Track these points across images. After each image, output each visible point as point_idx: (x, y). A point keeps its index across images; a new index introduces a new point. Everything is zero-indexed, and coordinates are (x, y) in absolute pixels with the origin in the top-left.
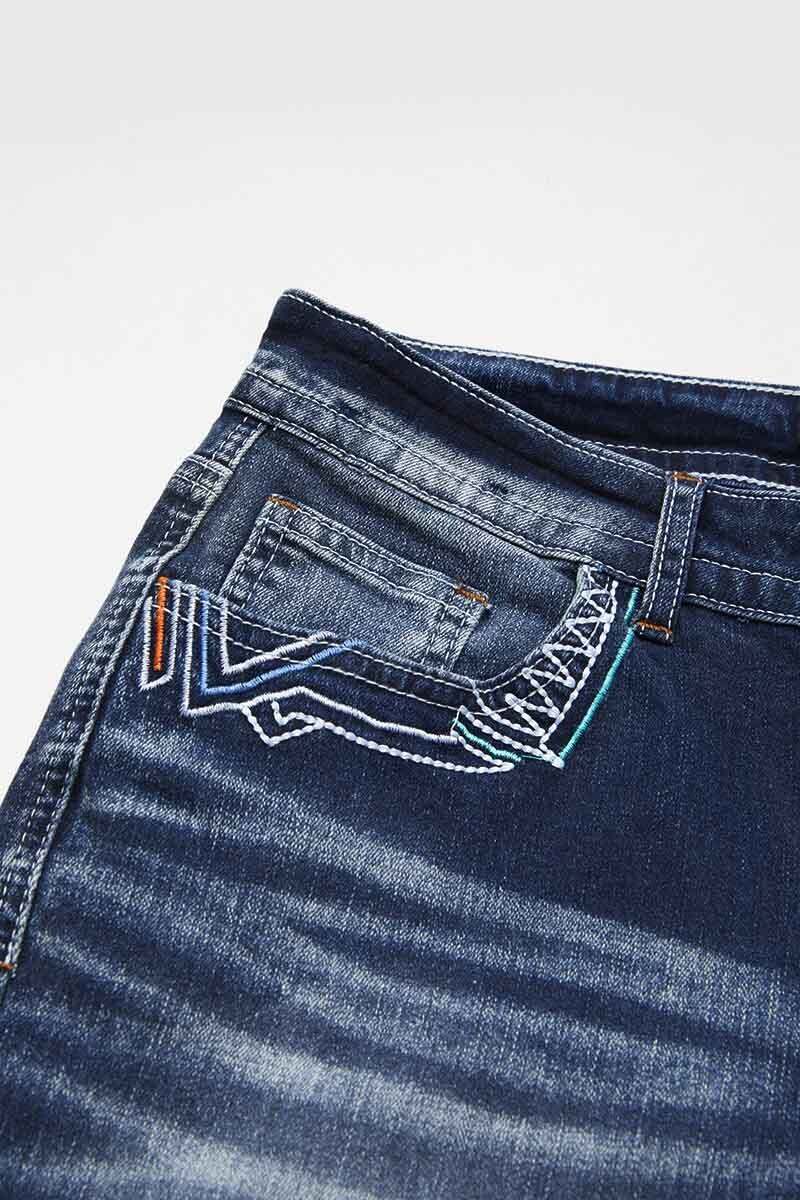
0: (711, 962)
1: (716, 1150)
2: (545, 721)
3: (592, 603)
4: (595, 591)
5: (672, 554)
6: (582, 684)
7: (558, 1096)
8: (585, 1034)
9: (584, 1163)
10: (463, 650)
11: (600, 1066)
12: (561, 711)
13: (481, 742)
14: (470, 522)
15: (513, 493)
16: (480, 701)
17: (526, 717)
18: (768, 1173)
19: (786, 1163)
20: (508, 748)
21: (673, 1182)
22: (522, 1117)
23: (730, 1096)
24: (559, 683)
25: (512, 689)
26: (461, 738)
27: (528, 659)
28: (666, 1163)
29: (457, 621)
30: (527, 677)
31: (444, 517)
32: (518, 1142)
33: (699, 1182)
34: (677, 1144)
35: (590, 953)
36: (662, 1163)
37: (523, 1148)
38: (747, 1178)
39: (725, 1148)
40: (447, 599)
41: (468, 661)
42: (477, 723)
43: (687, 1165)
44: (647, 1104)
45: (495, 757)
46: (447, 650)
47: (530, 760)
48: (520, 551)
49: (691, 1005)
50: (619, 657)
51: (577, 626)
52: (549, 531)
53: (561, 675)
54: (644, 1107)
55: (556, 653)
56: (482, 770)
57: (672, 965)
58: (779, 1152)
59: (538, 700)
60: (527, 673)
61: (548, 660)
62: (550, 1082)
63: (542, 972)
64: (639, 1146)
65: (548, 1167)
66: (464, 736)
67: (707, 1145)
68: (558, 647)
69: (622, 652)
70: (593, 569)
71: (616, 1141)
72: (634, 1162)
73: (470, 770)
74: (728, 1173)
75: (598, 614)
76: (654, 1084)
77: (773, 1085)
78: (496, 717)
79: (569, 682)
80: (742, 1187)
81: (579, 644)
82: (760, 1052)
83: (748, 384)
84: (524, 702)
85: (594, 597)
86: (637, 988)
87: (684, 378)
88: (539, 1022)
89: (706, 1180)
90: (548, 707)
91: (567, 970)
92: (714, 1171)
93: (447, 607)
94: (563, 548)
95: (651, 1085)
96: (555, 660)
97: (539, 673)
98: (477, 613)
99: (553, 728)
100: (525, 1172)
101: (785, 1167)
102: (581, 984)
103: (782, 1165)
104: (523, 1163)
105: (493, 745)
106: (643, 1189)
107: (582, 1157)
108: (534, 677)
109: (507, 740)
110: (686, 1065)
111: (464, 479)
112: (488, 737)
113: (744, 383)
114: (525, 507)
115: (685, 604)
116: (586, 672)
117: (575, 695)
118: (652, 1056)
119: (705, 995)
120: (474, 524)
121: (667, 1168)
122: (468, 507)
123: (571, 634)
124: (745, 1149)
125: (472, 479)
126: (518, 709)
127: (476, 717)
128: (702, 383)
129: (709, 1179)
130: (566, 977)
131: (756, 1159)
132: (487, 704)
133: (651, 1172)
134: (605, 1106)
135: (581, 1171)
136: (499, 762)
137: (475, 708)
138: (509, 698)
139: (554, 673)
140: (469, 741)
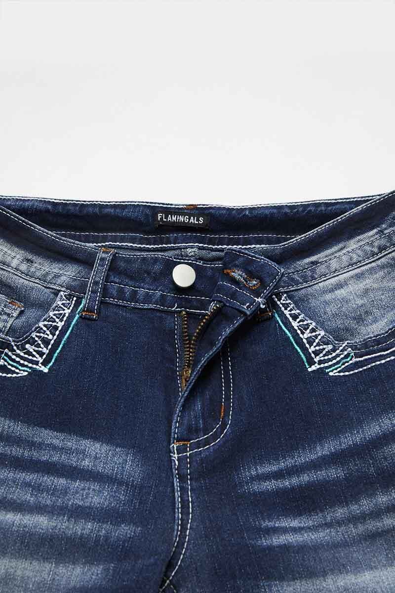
0: (105, 447)
1: (97, 523)
2: (41, 354)
3: (62, 306)
4: (64, 302)
5: (96, 283)
6: (55, 337)
7: (35, 504)
8: (48, 480)
9: (42, 530)
10: (10, 327)
11: (53, 491)
12: (47, 349)
13: (15, 364)
14: (16, 275)
15: (35, 263)
16: (15, 348)
17: (34, 353)
18: (118, 532)
19: (125, 528)
20: (26, 366)
21: (79, 537)
22: (19, 512)
23: (105, 501)
24: (46, 338)
25: (28, 342)
26: (6, 363)
27: (33, 329)
28: (76, 529)
29: (8, 315)
30: (34, 336)
31: (5, 273)
32: (16, 522)
33: (89, 537)
34: (81, 521)
35: (55, 448)
36: (74, 529)
37: (18, 524)
38: (109, 535)
39: (101, 523)
40: (5, 306)
41: (12, 331)
42: (14, 357)
43: (85, 530)
44: (71, 505)
45: (20, 370)
46: (4, 326)
47: (34, 370)
48: (36, 285)
49: (94, 465)
50: (72, 326)
51: (54, 315)
52: (49, 278)
53: (47, 334)
54: (69, 506)
55: (45, 326)
56: (14, 375)
57: (88, 450)
58: (123, 524)
59: (38, 346)
60: (34, 335)
61: (42, 329)
62: (32, 499)
63: (35, 457)
64: (65, 522)
65: (27, 532)
66: (8, 362)
67: (93, 521)
68: (46, 323)
69: (73, 323)
70: (65, 293)
71: (56, 520)
72: (63, 529)
73: (9, 375)
74: (102, 533)
75: (64, 310)
76: (75, 497)
77: (124, 496)
78: (22, 354)
79: (50, 337)
80: (107, 538)
81: (55, 321)
82: (120, 483)
83: (136, 202)
84: (33, 347)
85: (62, 304)
86: (73, 461)
87: (109, 202)
88: (30, 477)
89: (92, 536)
90: (42, 348)
91: (45, 455)
92: (96, 532)
93: (5, 309)
94: (55, 284)
95: (73, 497)
96: (45, 329)
97: (38, 334)
98: (18, 312)
99: (45, 356)
100: (17, 534)
101: (125, 530)
102: (50, 460)
103: (123, 529)
104: (17, 530)
105: (20, 365)
106: (66, 540)
107: (41, 527)
108: (37, 336)
109: (26, 363)
110: (89, 489)
111: (15, 257)
112: (18, 362)
113: (134, 202)
114: (40, 268)
115: (102, 302)
116: (57, 333)
117: (52, 342)
118: (76, 486)
119: (101, 461)
120: (17, 275)
121: (77, 531)
122: (15, 269)
123: (52, 317)
124: (109, 523)
125: (18, 256)
126: (31, 350)
127: (13, 354)
128: (116, 204)
129: (93, 534)
130: (44, 458)
131: (113, 527)
132: (18, 349)
133: (70, 532)
134: (53, 506)
135: (41, 533)
136: (22, 372)
137: (13, 350)
138: (28, 346)
139: (44, 334)
140: (9, 364)
